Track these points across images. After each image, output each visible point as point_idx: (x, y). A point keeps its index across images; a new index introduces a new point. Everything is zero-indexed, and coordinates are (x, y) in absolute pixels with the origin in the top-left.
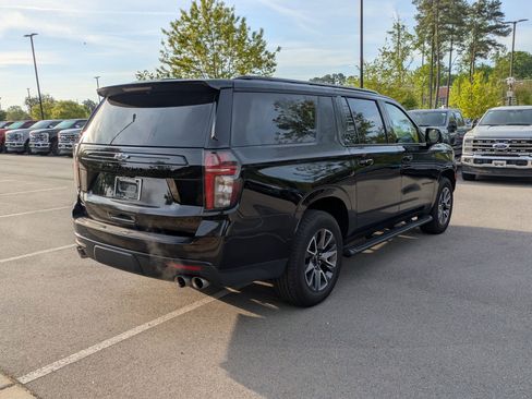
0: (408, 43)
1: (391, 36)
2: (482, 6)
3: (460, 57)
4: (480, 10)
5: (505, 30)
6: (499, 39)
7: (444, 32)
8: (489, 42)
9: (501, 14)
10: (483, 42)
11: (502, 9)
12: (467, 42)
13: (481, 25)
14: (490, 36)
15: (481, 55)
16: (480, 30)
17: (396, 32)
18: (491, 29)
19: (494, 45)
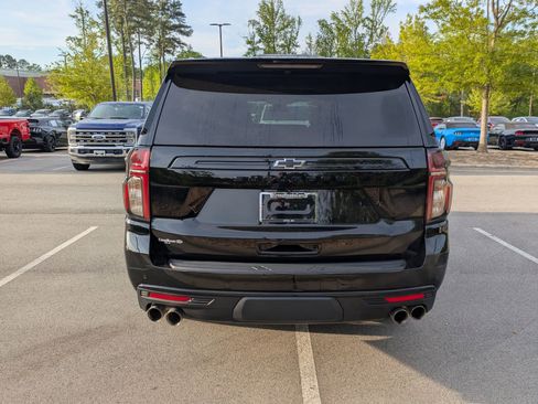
0: (95, 30)
1: (74, 20)
2: (165, 4)
3: (148, 51)
4: (163, 8)
5: (187, 30)
6: (183, 39)
7: (133, 24)
8: (174, 39)
9: (182, 15)
10: (169, 39)
11: (183, 10)
12: (156, 37)
13: (165, 23)
14: (175, 34)
15: (169, 52)
16: (166, 27)
17: (80, 17)
18: (175, 28)
19: (179, 43)
